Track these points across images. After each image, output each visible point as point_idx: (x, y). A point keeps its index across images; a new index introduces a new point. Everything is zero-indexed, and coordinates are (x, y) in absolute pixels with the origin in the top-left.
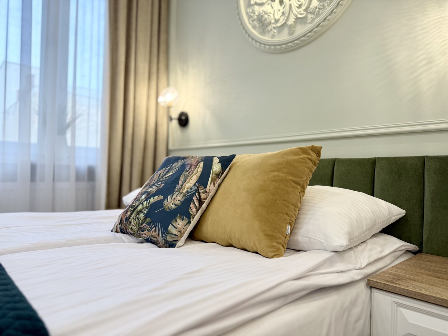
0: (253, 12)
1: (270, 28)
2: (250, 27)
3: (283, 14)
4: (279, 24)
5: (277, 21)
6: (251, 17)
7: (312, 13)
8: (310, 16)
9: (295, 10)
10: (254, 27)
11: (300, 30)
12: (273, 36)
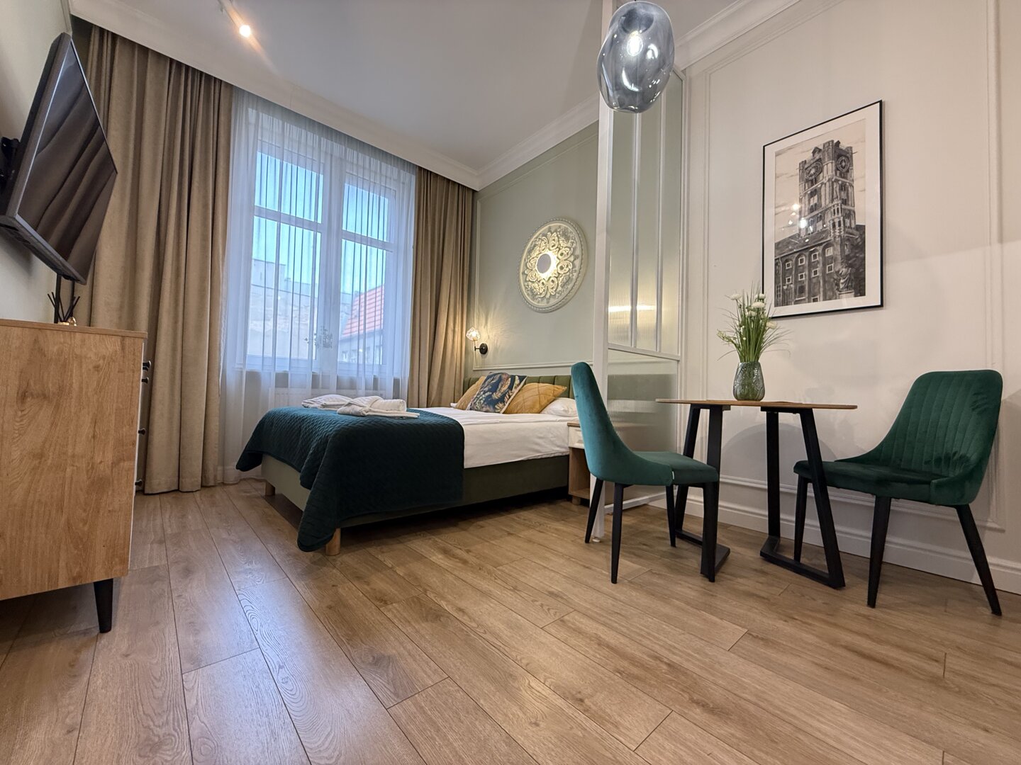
0: (528, 285)
1: (537, 297)
2: (526, 294)
3: (544, 290)
4: (542, 296)
5: (541, 294)
6: (526, 288)
7: (558, 293)
8: (557, 295)
9: (550, 290)
10: (528, 294)
11: (553, 301)
12: (538, 302)
